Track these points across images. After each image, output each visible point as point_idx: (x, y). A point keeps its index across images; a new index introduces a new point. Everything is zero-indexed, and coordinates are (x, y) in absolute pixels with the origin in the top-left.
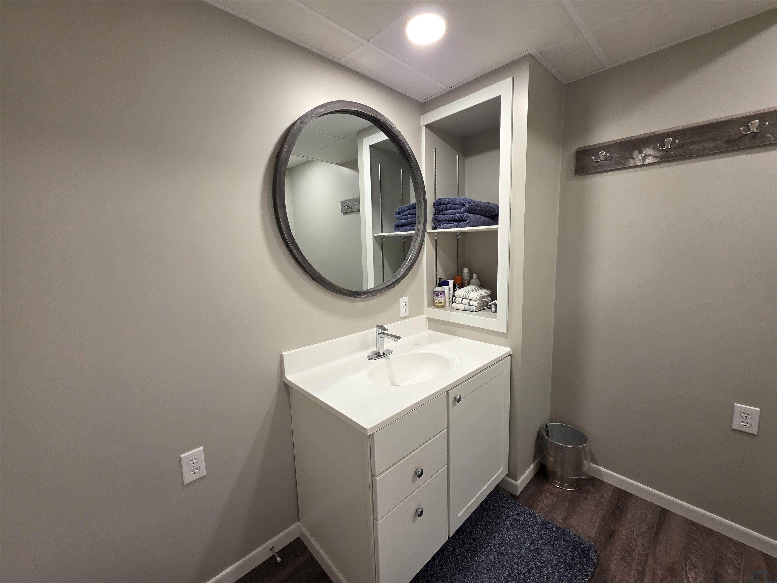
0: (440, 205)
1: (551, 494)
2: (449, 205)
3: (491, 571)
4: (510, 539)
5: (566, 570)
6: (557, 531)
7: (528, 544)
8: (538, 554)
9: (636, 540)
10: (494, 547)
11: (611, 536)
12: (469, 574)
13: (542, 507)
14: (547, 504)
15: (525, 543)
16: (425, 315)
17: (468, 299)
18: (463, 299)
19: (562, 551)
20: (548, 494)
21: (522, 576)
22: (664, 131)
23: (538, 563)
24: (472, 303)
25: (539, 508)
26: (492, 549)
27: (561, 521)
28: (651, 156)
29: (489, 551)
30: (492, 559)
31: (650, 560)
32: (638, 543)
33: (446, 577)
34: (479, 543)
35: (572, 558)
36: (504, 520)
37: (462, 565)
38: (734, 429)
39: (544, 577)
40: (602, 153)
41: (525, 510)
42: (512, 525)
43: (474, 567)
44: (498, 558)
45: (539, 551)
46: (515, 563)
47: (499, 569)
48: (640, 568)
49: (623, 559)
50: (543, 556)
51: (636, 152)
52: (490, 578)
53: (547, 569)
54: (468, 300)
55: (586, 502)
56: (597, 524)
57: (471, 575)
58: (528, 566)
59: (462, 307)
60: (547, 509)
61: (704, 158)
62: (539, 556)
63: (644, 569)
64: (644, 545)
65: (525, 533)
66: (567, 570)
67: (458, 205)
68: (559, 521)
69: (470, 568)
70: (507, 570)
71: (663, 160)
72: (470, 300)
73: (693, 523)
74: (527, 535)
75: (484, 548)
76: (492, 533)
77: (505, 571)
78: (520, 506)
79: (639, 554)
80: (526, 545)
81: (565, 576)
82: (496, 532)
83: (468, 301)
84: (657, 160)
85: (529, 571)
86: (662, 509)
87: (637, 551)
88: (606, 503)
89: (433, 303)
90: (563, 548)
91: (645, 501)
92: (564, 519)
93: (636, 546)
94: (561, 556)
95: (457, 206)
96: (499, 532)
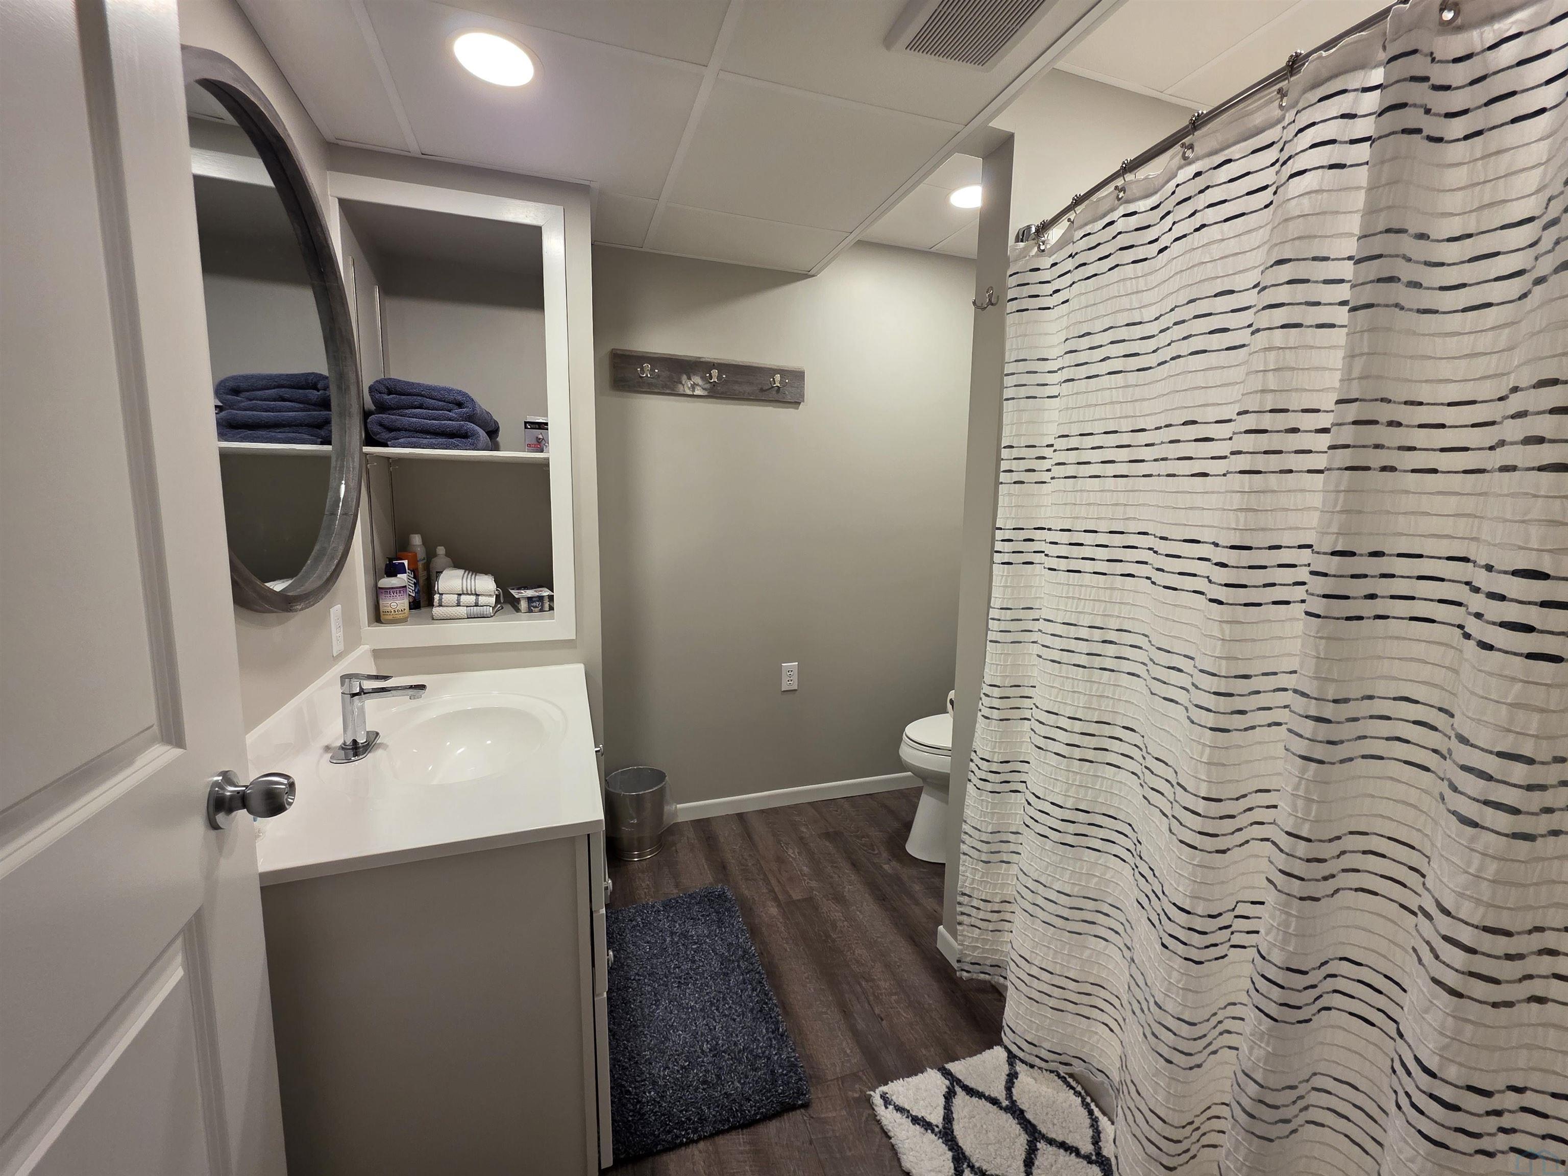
0: (390, 393)
1: (643, 872)
2: (419, 398)
3: (659, 1000)
4: (647, 953)
5: (719, 927)
6: (684, 901)
7: (668, 939)
8: (686, 937)
9: (742, 856)
10: (639, 975)
11: (724, 868)
12: (641, 1029)
13: (645, 893)
14: (648, 885)
15: (665, 941)
16: (367, 647)
17: (472, 594)
18: (460, 595)
19: (703, 916)
20: (640, 874)
21: (692, 973)
22: (709, 360)
23: (694, 947)
24: (482, 600)
25: (643, 896)
26: (640, 980)
27: (675, 891)
28: (700, 386)
29: (638, 986)
30: (649, 988)
31: (762, 862)
32: (746, 857)
33: (620, 1061)
34: (619, 989)
35: (717, 913)
36: (623, 939)
37: (623, 1030)
38: (784, 691)
39: (710, 953)
40: (647, 366)
41: (635, 908)
42: (636, 936)
43: (639, 1016)
44: (654, 982)
45: (684, 935)
46: (674, 968)
47: (665, 990)
48: (762, 877)
49: (747, 879)
50: (692, 936)
51: (684, 377)
52: (666, 1008)
53: (705, 942)
54: (472, 596)
55: (680, 854)
56: (706, 867)
57: (644, 1027)
58: (687, 958)
59: (462, 611)
60: (653, 890)
61: (746, 402)
62: (688, 939)
63: (765, 875)
64: (750, 855)
65: (657, 931)
66: (721, 927)
67: (444, 401)
68: (674, 892)
69: (636, 1022)
70: (673, 983)
71: (711, 394)
72: (479, 595)
73: (762, 811)
74: (661, 931)
75: (630, 987)
76: (623, 964)
77: (672, 986)
78: (625, 910)
79: (753, 865)
80: (668, 942)
81: (725, 933)
82: (626, 959)
83: (473, 598)
84: (705, 393)
85: (694, 962)
86: (738, 814)
87: (750, 864)
88: (696, 841)
89: (377, 616)
90: (701, 912)
91: (722, 816)
92: (677, 886)
93: (746, 860)
94: (706, 920)
95: (440, 403)
96: (629, 957)
